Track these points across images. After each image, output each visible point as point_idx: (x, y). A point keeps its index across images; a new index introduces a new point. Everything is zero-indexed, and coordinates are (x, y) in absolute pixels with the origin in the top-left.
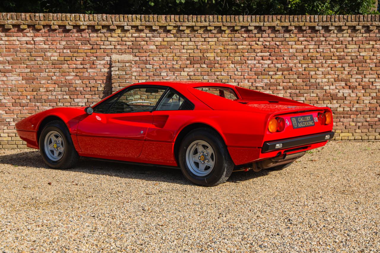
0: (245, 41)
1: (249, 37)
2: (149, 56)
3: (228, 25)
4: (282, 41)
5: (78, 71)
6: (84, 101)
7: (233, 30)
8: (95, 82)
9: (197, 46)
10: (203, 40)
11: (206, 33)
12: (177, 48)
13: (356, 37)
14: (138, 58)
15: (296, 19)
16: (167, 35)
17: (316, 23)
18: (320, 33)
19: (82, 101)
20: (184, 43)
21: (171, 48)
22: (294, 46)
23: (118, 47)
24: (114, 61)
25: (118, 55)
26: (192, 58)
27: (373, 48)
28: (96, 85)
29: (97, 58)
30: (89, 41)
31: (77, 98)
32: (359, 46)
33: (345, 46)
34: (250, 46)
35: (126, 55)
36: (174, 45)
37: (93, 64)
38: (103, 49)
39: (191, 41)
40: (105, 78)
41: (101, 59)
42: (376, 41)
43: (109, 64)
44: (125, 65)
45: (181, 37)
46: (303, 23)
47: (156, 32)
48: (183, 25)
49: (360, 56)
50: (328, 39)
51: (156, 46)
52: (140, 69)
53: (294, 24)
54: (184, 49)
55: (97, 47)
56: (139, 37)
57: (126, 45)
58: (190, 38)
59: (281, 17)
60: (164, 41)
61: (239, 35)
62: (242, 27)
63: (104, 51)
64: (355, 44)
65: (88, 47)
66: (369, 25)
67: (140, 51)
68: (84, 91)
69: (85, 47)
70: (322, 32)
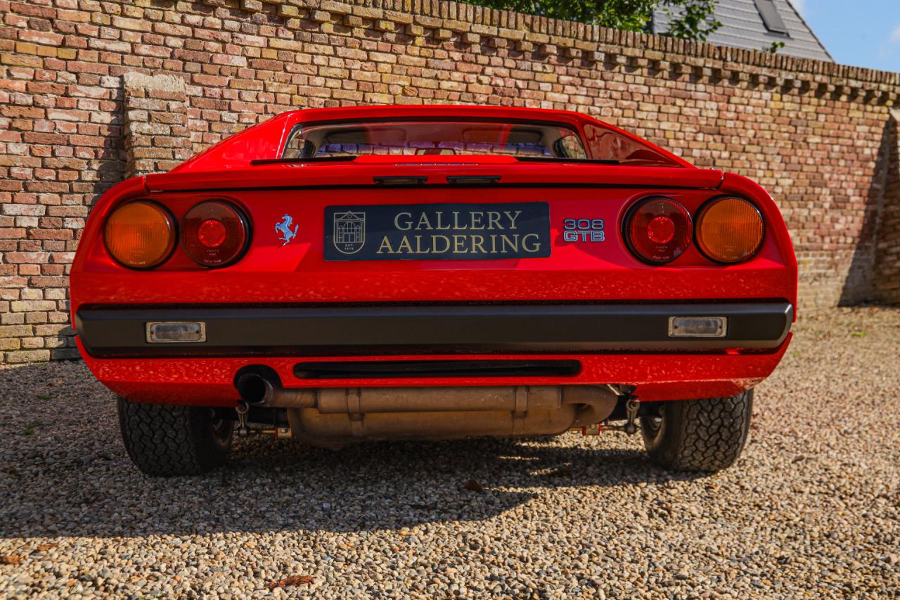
0: (457, 70)
1: (464, 61)
2: (229, 86)
3: (425, 23)
4: (529, 80)
5: (15, 112)
6: (37, 213)
7: (434, 37)
8: (71, 155)
9: (350, 70)
10: (364, 55)
11: (371, 38)
12: (303, 70)
13: (655, 86)
14: (200, 88)
15: (560, 29)
16: (277, 31)
17: (596, 44)
18: (596, 70)
19: (31, 213)
20: (320, 60)
21: (289, 68)
22: (550, 95)
23: (144, 49)
24: (133, 91)
25: (142, 75)
26: (338, 102)
27: (680, 114)
28: (74, 163)
29: (78, 78)
30: (52, 20)
31: (13, 202)
32: (660, 108)
33: (635, 104)
34: (465, 85)
35: (164, 76)
36: (296, 62)
37: (66, 95)
38: (98, 49)
39: (336, 55)
40: (101, 141)
41: (91, 83)
42: (684, 99)
43: (115, 101)
44: (168, 107)
45: (312, 42)
46: (572, 40)
47: (249, 19)
48: (323, 7)
49: (659, 129)
50: (611, 84)
51: (248, 58)
52: (205, 123)
53: (557, 41)
54: (318, 75)
55: (79, 42)
56: (203, 27)
57: (165, 45)
58: (334, 47)
59: (533, 19)
60: (269, 47)
61: (445, 53)
62: (455, 33)
63: (99, 58)
64: (654, 103)
65: (50, 37)
66: (680, 61)
67: (207, 68)
68: (37, 179)
69: (40, 36)
70: (601, 67)
